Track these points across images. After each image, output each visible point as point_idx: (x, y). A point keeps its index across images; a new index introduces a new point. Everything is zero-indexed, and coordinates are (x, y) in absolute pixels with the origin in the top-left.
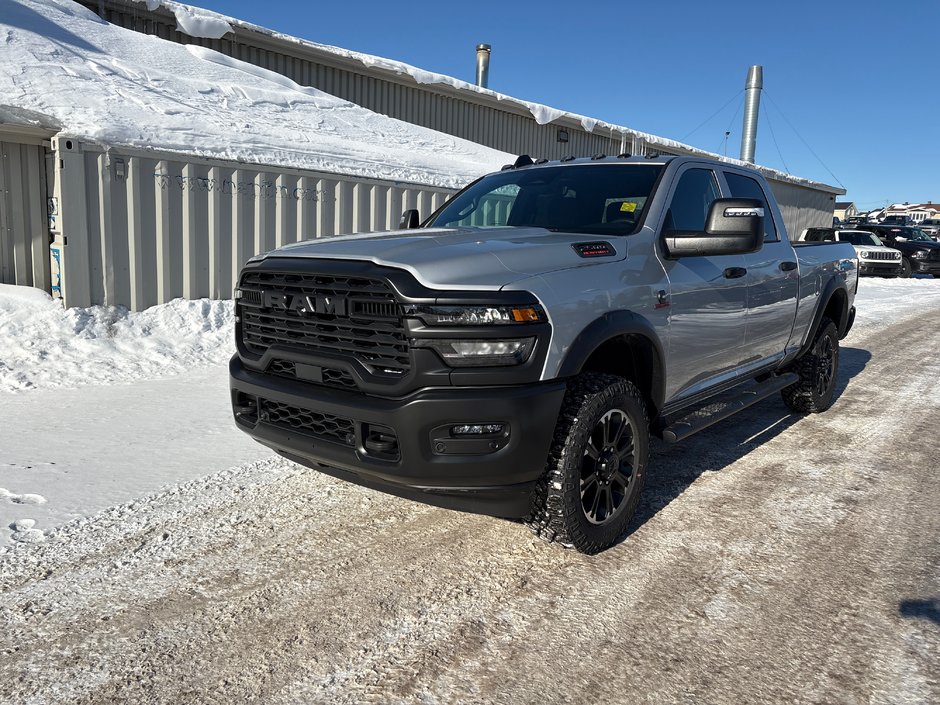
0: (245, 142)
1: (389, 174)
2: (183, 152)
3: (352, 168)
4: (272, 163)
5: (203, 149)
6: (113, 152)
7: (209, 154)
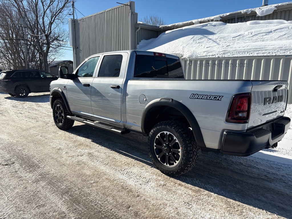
0: (222, 51)
1: (285, 53)
2: (205, 57)
3: (263, 53)
4: (230, 56)
5: (209, 56)
6: (190, 60)
7: (211, 57)
